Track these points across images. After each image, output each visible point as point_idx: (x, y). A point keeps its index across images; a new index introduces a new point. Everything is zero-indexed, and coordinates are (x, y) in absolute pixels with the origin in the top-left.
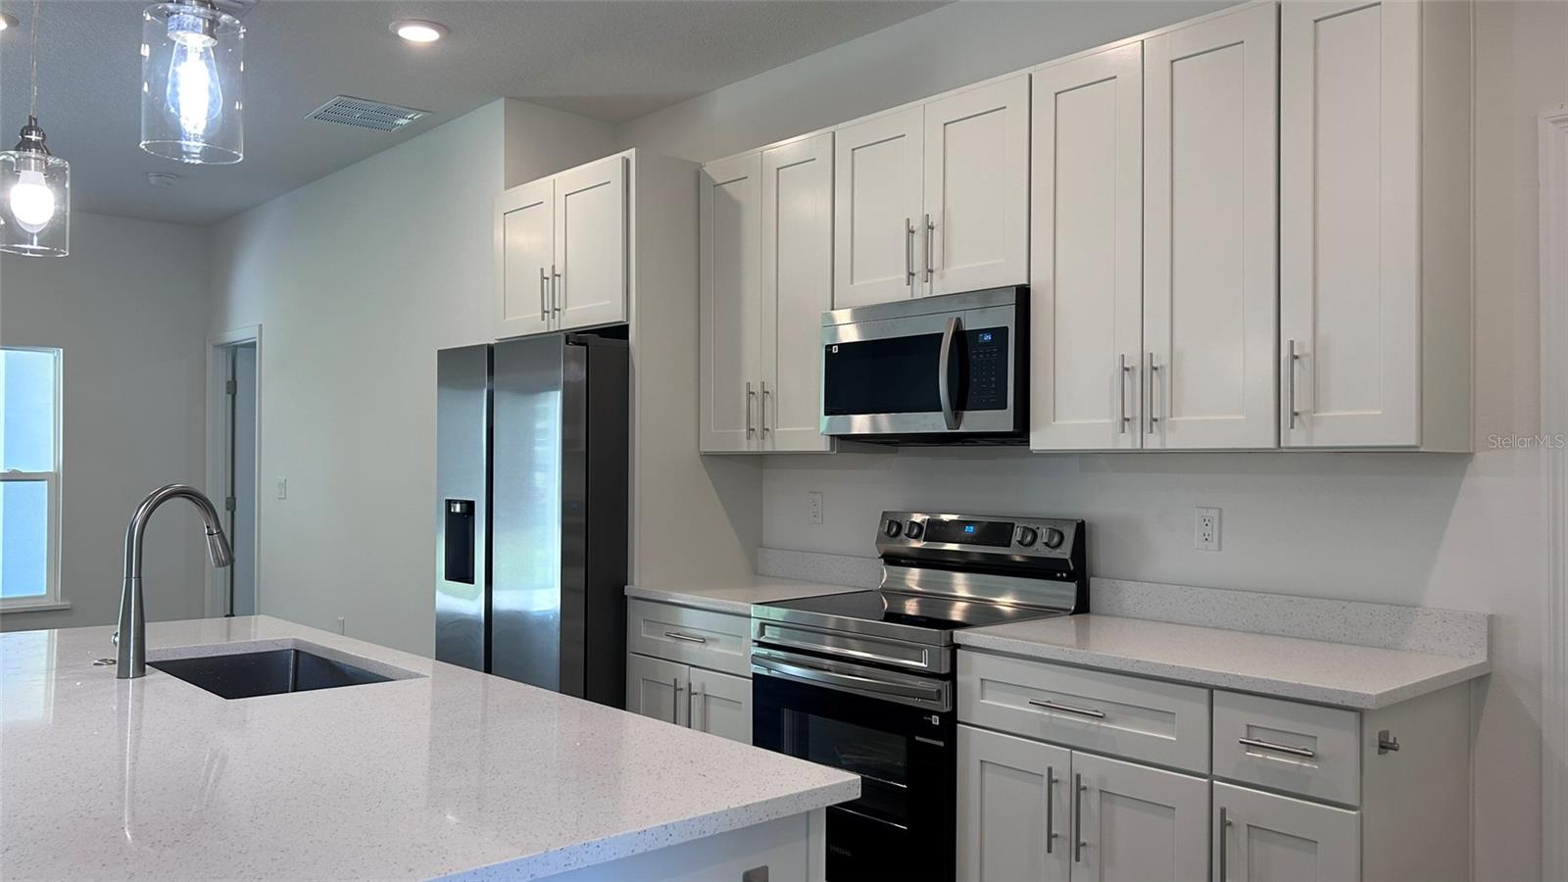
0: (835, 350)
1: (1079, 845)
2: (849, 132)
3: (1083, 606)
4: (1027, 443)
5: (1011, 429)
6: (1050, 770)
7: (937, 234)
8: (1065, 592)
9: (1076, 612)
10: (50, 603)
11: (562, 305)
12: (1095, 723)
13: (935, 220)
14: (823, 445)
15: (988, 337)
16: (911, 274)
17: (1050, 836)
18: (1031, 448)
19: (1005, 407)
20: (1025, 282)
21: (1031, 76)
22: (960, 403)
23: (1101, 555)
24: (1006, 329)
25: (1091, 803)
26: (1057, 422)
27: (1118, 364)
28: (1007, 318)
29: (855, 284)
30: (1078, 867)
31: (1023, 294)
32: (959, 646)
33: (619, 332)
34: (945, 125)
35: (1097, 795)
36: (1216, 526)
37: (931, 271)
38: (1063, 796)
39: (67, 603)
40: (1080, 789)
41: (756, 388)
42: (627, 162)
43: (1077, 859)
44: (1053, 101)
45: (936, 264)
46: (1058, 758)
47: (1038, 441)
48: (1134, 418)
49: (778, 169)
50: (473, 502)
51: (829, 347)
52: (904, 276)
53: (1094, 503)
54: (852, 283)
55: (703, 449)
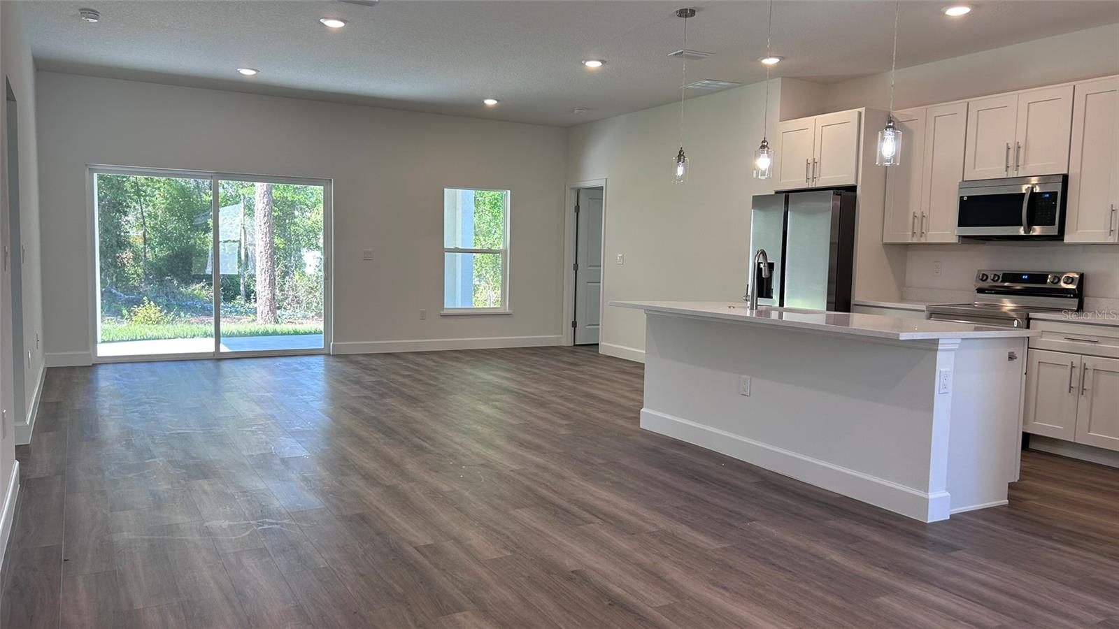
0: (965, 198)
1: (1083, 389)
2: (977, 103)
3: (1080, 308)
4: (1063, 240)
5: (1056, 234)
6: (1072, 362)
7: (1022, 151)
8: (1074, 302)
9: (1077, 311)
10: (502, 311)
11: (818, 175)
12: (1093, 344)
13: (1021, 144)
14: (955, 240)
15: (1047, 196)
16: (1008, 167)
17: (1071, 387)
18: (1065, 241)
19: (1054, 224)
20: (1066, 172)
21: (1074, 86)
22: (1031, 223)
23: (1089, 288)
24: (1056, 193)
25: (1090, 374)
26: (1079, 231)
27: (1110, 207)
28: (1058, 188)
29: (977, 169)
30: (1082, 398)
31: (1065, 178)
32: (1031, 319)
33: (852, 189)
34: (1029, 103)
35: (1092, 371)
37: (1018, 166)
38: (1077, 372)
39: (511, 312)
40: (1085, 369)
41: (918, 214)
42: (860, 114)
43: (1082, 394)
44: (1084, 99)
45: (1021, 163)
46: (1076, 359)
47: (1068, 239)
48: (1115, 230)
49: (935, 117)
50: (773, 264)
51: (962, 198)
52: (1004, 167)
53: (1090, 266)
54: (974, 168)
55: (884, 241)
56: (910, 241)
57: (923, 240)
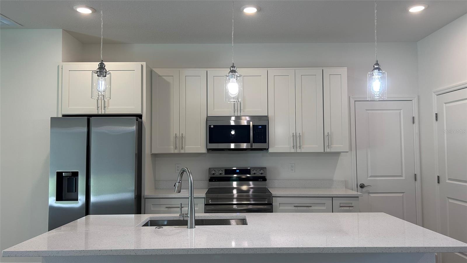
5: (267, 148)
11: (107, 105)
12: (308, 208)
14: (204, 151)
15: (260, 127)
16: (235, 110)
18: (268, 152)
19: (266, 143)
20: (267, 115)
21: (267, 71)
24: (266, 126)
26: (275, 146)
28: (266, 123)
32: (273, 197)
33: (140, 117)
34: (244, 76)
36: (294, 167)
37: (241, 110)
41: (179, 135)
42: (142, 66)
47: (271, 150)
48: (295, 146)
49: (186, 77)
50: (78, 172)
51: (210, 126)
54: (214, 109)
55: (153, 152)
56: (173, 152)
57: (182, 151)
